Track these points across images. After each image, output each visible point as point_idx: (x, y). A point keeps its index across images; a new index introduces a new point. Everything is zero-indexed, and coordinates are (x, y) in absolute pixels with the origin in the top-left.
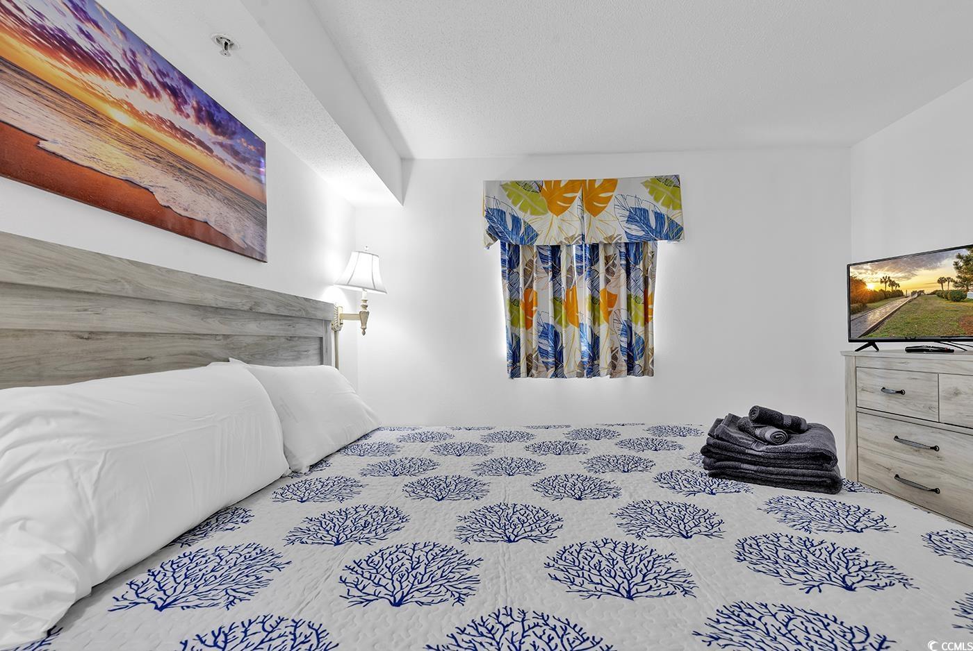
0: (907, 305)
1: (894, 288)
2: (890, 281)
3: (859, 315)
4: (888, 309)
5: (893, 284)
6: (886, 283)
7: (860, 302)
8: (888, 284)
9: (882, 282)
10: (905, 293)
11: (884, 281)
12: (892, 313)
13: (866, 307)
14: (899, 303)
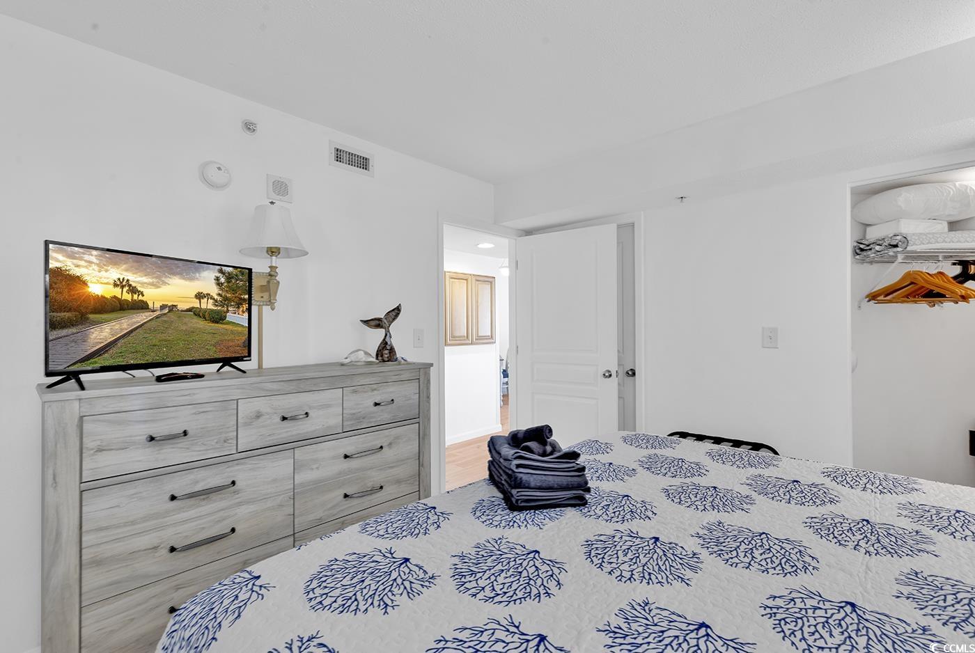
0: (153, 323)
1: (135, 297)
2: (130, 286)
3: (74, 330)
4: (125, 326)
5: (133, 290)
6: (123, 287)
7: (75, 310)
8: (126, 289)
9: (115, 285)
10: (151, 306)
11: (120, 284)
12: (132, 331)
13: (88, 319)
14: (142, 318)
